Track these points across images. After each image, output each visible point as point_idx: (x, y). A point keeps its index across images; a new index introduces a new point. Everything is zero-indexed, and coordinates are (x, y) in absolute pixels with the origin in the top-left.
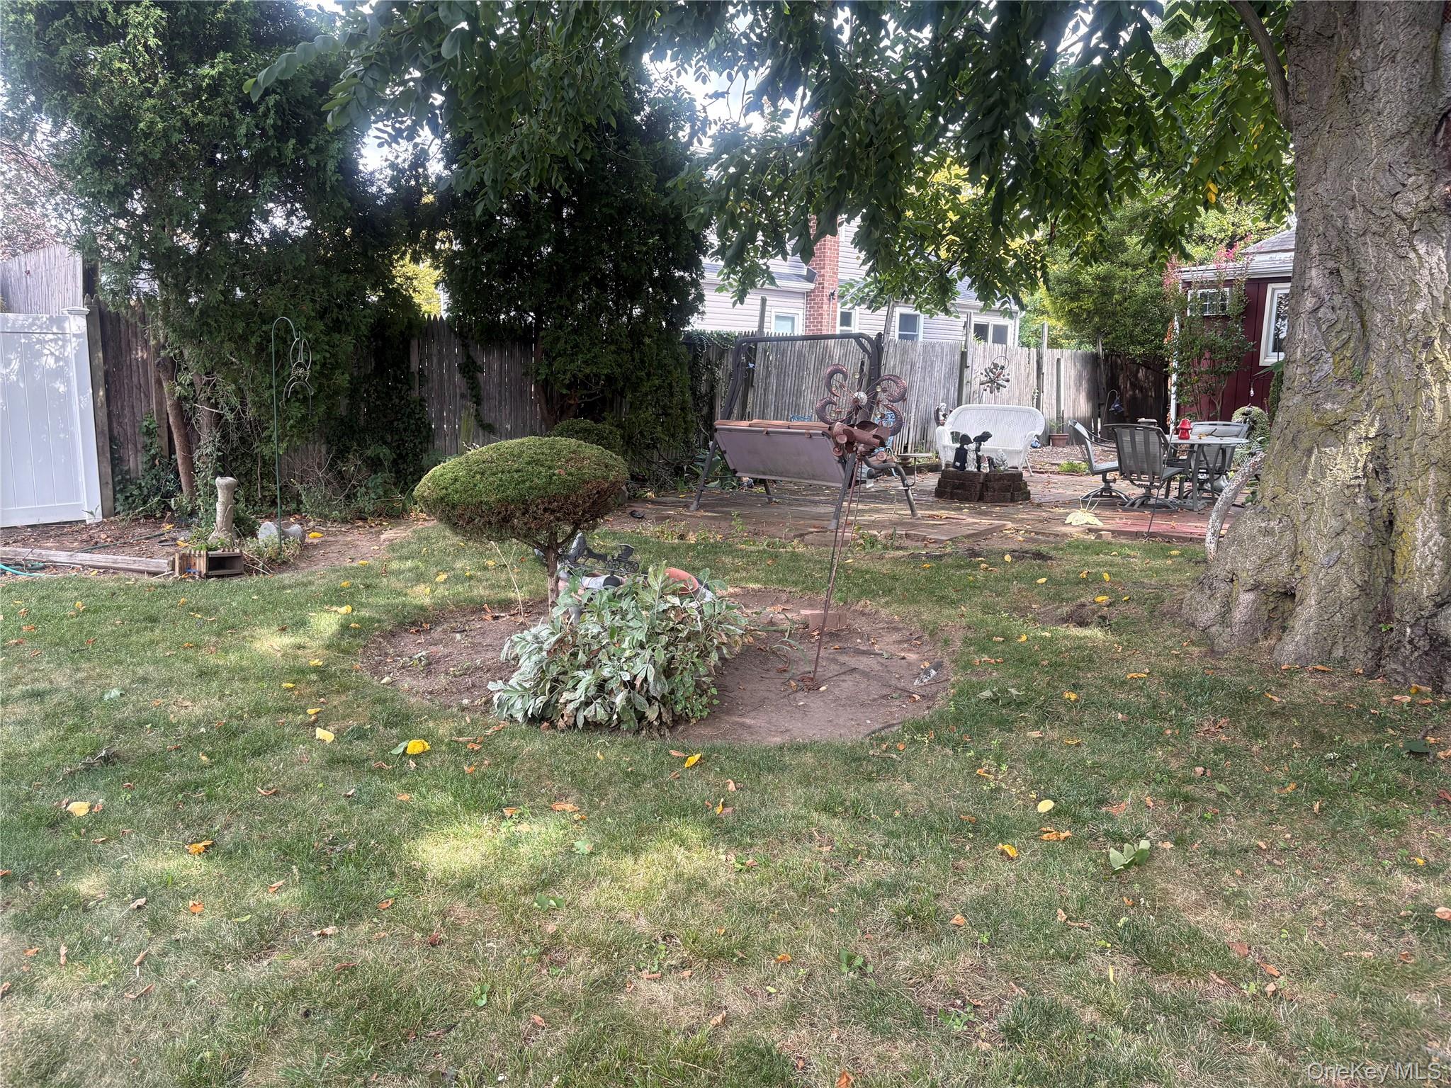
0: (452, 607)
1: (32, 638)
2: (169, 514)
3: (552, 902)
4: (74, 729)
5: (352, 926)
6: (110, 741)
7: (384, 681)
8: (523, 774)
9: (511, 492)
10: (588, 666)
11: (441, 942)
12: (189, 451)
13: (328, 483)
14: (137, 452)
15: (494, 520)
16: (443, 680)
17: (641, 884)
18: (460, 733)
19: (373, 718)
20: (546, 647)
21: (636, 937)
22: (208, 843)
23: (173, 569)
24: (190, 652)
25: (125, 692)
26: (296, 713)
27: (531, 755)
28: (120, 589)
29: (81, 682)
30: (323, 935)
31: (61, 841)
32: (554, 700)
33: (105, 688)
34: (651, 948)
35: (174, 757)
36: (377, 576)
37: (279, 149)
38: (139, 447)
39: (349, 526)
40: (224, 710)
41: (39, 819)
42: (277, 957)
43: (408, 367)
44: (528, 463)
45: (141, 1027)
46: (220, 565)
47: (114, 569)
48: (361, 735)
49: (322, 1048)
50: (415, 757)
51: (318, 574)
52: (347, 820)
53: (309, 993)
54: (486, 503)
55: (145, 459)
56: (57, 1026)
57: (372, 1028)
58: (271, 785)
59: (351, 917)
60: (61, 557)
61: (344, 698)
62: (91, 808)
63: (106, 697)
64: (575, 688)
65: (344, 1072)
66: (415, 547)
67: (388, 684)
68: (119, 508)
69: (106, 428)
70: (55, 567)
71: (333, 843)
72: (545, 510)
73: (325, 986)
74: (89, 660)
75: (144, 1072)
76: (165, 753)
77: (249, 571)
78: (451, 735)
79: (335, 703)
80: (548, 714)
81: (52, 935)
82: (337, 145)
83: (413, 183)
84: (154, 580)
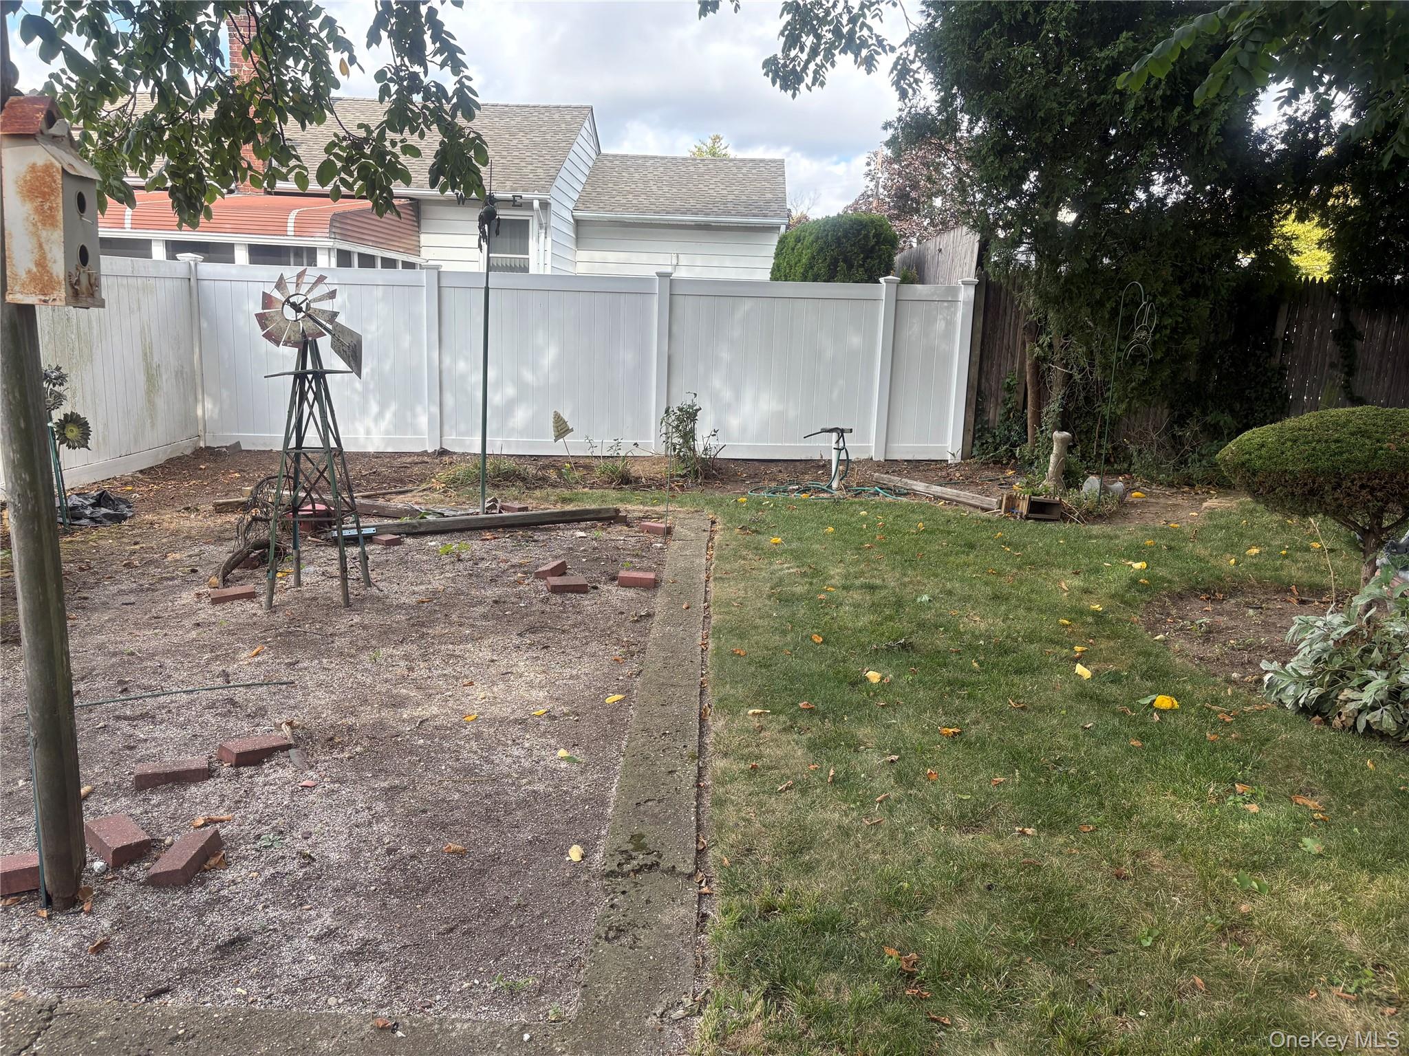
0: (1254, 582)
1: (881, 545)
2: (1013, 461)
3: (1255, 884)
4: (891, 618)
5: (1051, 835)
6: (911, 634)
7: (1158, 638)
8: (1271, 758)
9: (1324, 464)
10: (1382, 667)
11: (1126, 878)
12: (1038, 408)
13: (1161, 447)
14: (997, 404)
15: (1298, 491)
16: (1217, 649)
17: (1368, 904)
18: (1216, 701)
19: (1133, 666)
20: (1334, 635)
21: (1341, 951)
22: (957, 730)
23: (1000, 508)
24: (993, 578)
25: (933, 598)
26: (1063, 646)
27: (1288, 743)
28: (955, 518)
29: (905, 585)
30: (1023, 833)
31: (856, 697)
32: (1333, 695)
33: (920, 593)
34: (1355, 968)
35: (954, 658)
36: (1185, 540)
37: (1163, 119)
38: (1000, 401)
39: (1175, 490)
40: (1004, 630)
41: (846, 676)
42: (981, 836)
43: (1273, 333)
44: (1352, 434)
45: (867, 847)
46: (1041, 510)
47: (957, 502)
48: (1116, 679)
49: (993, 917)
50: (1161, 712)
51: (1127, 532)
52: (1076, 748)
53: (996, 872)
54: (1291, 473)
55: (1002, 412)
56: (812, 824)
57: (1040, 921)
58: (1022, 700)
59: (1051, 827)
60: (920, 486)
61: (1112, 643)
62: (882, 678)
63: (919, 600)
64: (1361, 687)
65: (1005, 945)
66: (1235, 518)
67: (1159, 641)
68: (975, 453)
69: (976, 383)
70: (915, 494)
71: (1058, 763)
72: (1362, 487)
73: (1010, 872)
74: (915, 570)
75: (858, 879)
76: (948, 652)
77: (1064, 518)
78: (1206, 701)
79: (1102, 646)
80: (1326, 707)
81: (829, 760)
82: (1224, 107)
83: (1311, 136)
84: (985, 515)
